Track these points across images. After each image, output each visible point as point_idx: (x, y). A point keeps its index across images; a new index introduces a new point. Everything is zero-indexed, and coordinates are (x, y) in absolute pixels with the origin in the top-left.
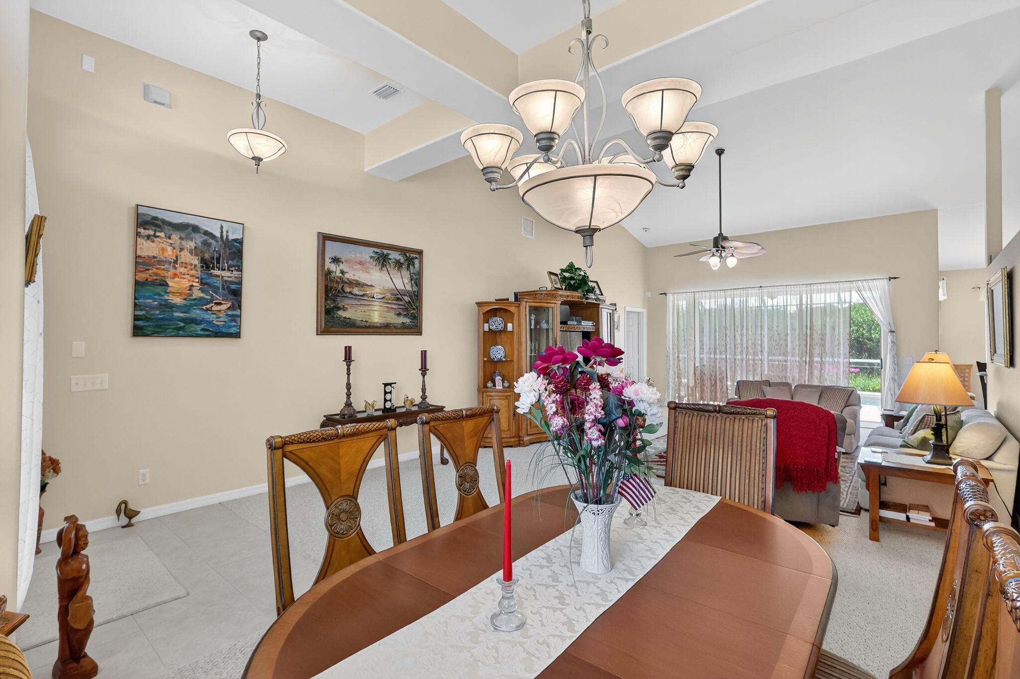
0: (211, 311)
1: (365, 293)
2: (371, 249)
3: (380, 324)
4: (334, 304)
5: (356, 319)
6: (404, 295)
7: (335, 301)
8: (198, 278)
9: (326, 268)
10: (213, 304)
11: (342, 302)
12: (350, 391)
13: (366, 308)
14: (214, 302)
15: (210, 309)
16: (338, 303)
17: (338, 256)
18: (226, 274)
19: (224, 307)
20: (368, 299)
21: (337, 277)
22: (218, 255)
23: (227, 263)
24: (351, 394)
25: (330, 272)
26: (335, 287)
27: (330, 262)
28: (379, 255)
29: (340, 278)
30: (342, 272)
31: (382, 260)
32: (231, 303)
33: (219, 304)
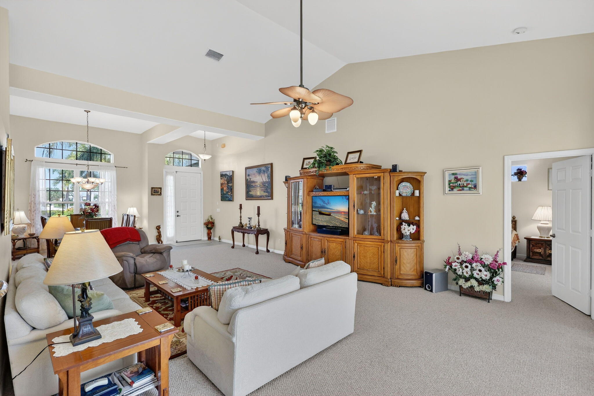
1: (256, 185)
2: (256, 169)
3: (258, 196)
5: (254, 194)
6: (266, 183)
8: (227, 186)
9: (247, 178)
11: (250, 189)
12: (241, 218)
13: (255, 190)
15: (228, 194)
17: (250, 174)
18: (230, 184)
22: (229, 180)
23: (230, 182)
24: (241, 220)
26: (249, 184)
27: (248, 176)
28: (258, 170)
30: (250, 179)
31: (260, 172)
33: (230, 193)
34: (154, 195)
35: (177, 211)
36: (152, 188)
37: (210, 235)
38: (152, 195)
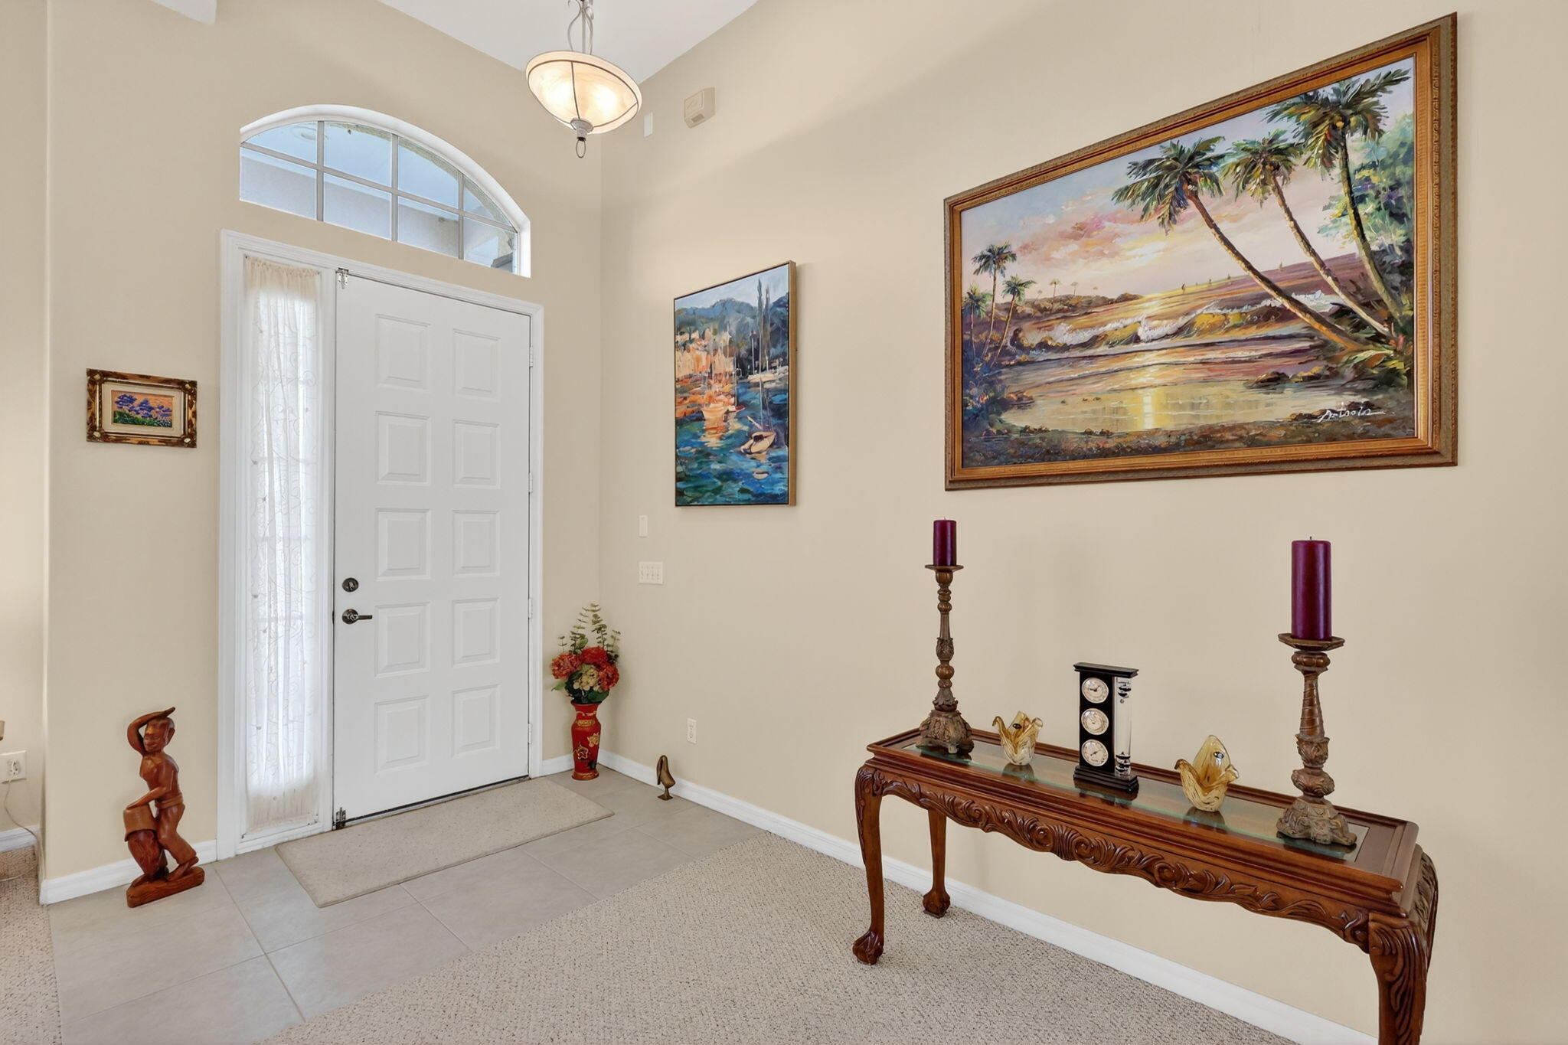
0: (751, 453)
1: (1100, 330)
3: (1169, 435)
4: (992, 394)
5: (1066, 428)
6: (1308, 289)
7: (991, 384)
8: (733, 396)
9: (965, 290)
10: (752, 441)
11: (1015, 381)
12: (951, 663)
14: (753, 435)
15: (749, 451)
16: (1004, 388)
17: (998, 244)
18: (767, 376)
19: (764, 444)
20: (1112, 351)
21: (998, 307)
22: (756, 343)
23: (768, 354)
24: (951, 675)
25: (977, 301)
26: (992, 341)
27: (977, 272)
28: (1158, 168)
29: (1010, 308)
30: (1013, 287)
32: (775, 434)
33: (759, 438)
34: (120, 439)
35: (340, 582)
36: (97, 378)
37: (592, 741)
38: (91, 438)
